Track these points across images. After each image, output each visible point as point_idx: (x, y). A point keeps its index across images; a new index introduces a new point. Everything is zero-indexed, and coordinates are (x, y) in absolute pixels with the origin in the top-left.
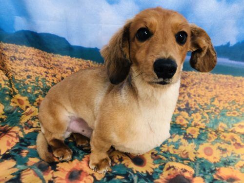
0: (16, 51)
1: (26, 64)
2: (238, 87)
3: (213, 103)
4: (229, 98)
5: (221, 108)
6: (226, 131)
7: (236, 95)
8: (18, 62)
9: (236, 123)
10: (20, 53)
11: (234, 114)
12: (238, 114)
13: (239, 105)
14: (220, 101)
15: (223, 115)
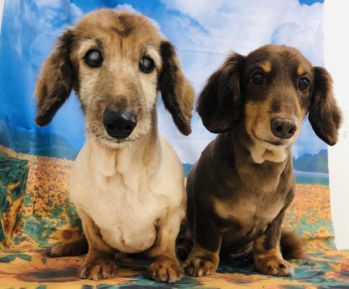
2: (309, 193)
3: (293, 212)
4: (305, 206)
5: (301, 216)
6: (311, 239)
7: (309, 201)
9: (317, 229)
11: (313, 220)
12: (316, 220)
13: (314, 211)
14: (298, 209)
15: (304, 223)
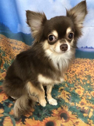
0: (16, 44)
8: (16, 50)
10: (18, 45)
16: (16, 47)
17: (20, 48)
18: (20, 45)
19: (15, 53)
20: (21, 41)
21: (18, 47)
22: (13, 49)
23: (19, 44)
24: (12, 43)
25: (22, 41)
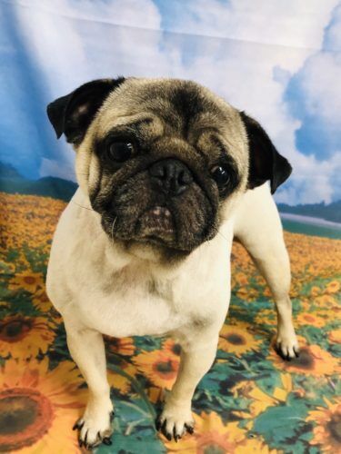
1: (47, 223)
8: (37, 220)
16: (36, 211)
17: (47, 215)
18: (46, 207)
19: (32, 227)
20: (50, 199)
21: (40, 212)
22: (28, 218)
23: (43, 205)
24: (24, 203)
25: (53, 197)
